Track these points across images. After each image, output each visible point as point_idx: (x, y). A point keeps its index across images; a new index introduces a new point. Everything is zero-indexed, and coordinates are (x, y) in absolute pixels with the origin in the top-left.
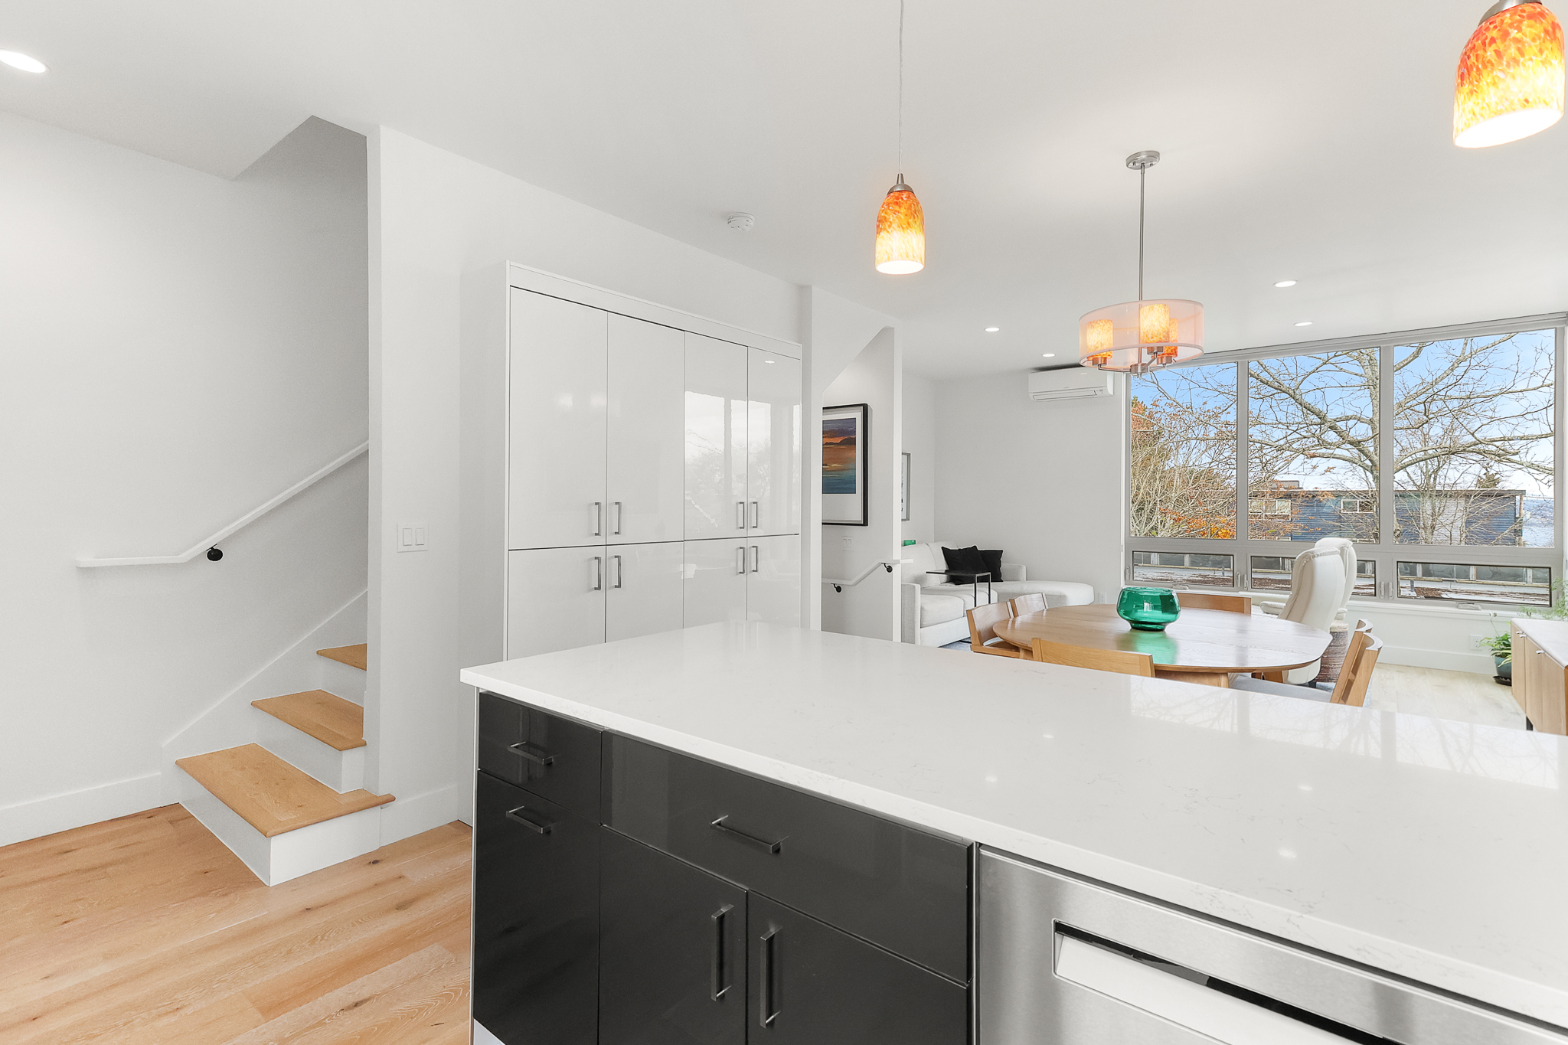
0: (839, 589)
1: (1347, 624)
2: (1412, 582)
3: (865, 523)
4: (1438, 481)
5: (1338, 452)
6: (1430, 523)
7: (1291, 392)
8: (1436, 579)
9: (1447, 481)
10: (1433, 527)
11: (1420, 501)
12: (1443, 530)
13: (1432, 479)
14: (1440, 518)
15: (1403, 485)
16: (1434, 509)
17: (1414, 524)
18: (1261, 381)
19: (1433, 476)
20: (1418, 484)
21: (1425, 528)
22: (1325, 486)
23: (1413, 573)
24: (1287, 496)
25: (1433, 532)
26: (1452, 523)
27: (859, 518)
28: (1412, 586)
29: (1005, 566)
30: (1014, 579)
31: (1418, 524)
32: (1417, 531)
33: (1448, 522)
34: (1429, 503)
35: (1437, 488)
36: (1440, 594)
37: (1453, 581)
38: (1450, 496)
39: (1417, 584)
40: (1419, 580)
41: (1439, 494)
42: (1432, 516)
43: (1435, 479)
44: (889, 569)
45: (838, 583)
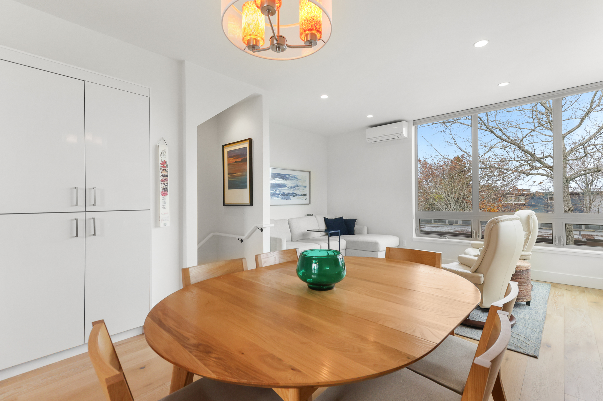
0: (242, 241)
1: (530, 264)
2: (580, 232)
3: (251, 204)
4: (592, 187)
5: (541, 171)
6: (588, 205)
7: (517, 144)
8: (592, 230)
9: (597, 187)
10: (590, 207)
11: (584, 196)
12: (595, 208)
13: (589, 187)
14: (593, 203)
15: (576, 189)
16: (590, 200)
17: (581, 206)
18: (502, 140)
19: (590, 185)
20: (583, 189)
21: (586, 208)
22: (540, 190)
23: (581, 228)
24: (522, 195)
25: (590, 209)
26: (599, 205)
27: (248, 202)
28: (580, 234)
29: (356, 227)
30: (361, 233)
31: (583, 206)
32: (583, 209)
33: (597, 205)
34: (588, 197)
35: (592, 190)
36: (594, 237)
37: (600, 231)
38: (598, 194)
39: (582, 233)
40: (583, 231)
41: (592, 193)
42: (590, 203)
43: (591, 187)
44: (262, 230)
45: (241, 238)
